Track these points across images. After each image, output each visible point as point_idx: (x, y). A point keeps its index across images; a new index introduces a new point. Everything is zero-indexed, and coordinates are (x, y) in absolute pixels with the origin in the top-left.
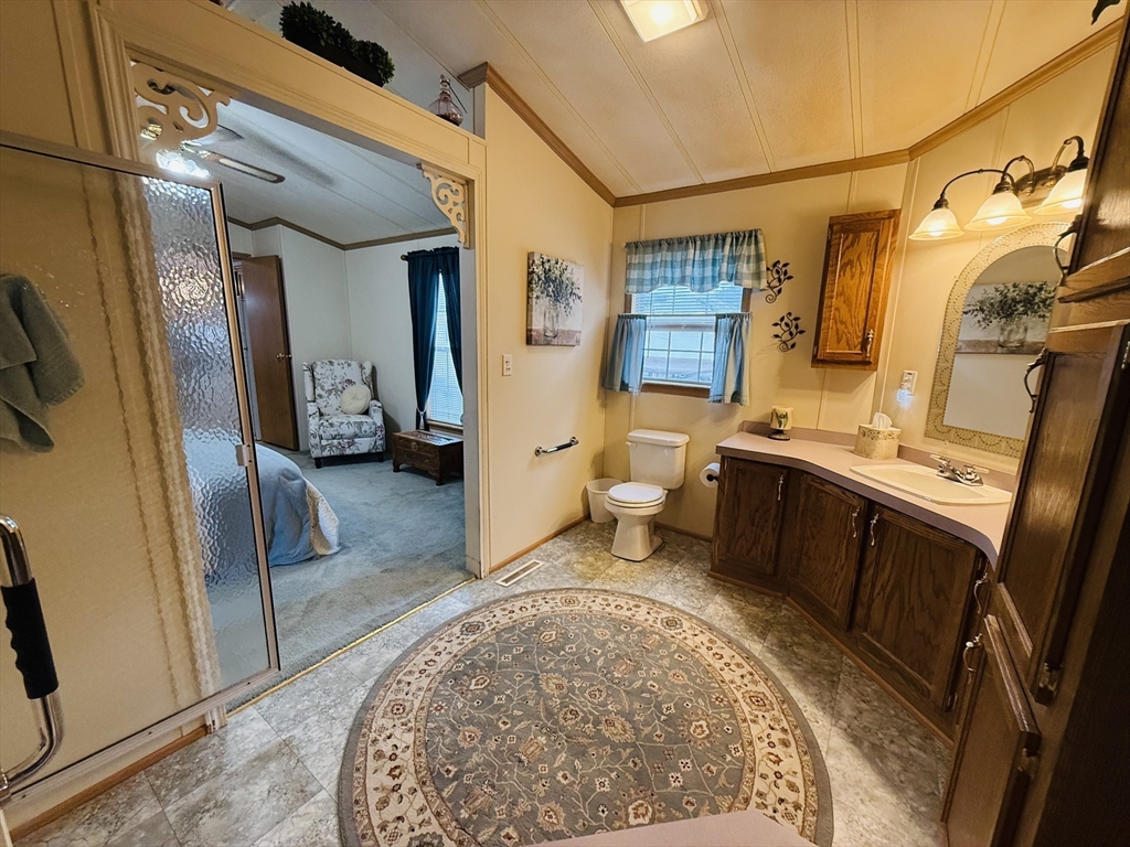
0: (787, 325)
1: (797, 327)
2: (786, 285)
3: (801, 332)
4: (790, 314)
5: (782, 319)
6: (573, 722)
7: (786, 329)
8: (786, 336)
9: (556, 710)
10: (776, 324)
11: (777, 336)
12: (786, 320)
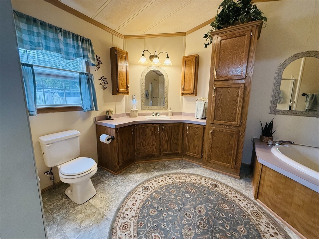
0: (103, 80)
1: (106, 81)
2: (101, 66)
3: (108, 83)
4: (103, 76)
5: (101, 78)
6: (204, 224)
7: (103, 82)
8: (103, 84)
9: (202, 231)
10: (100, 80)
11: (101, 84)
12: (102, 78)
